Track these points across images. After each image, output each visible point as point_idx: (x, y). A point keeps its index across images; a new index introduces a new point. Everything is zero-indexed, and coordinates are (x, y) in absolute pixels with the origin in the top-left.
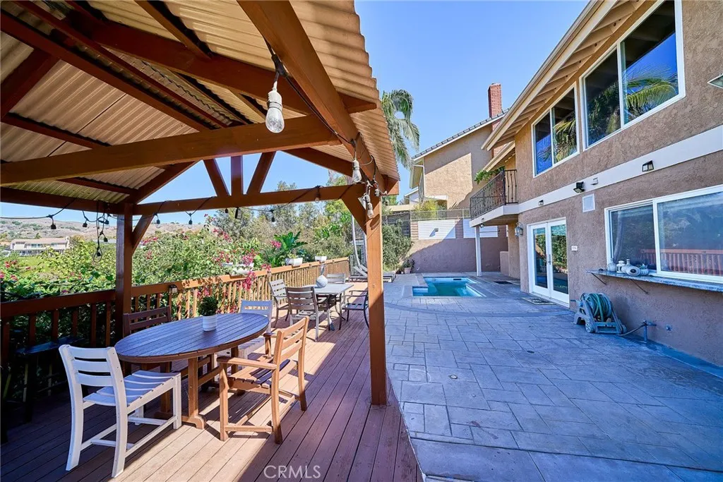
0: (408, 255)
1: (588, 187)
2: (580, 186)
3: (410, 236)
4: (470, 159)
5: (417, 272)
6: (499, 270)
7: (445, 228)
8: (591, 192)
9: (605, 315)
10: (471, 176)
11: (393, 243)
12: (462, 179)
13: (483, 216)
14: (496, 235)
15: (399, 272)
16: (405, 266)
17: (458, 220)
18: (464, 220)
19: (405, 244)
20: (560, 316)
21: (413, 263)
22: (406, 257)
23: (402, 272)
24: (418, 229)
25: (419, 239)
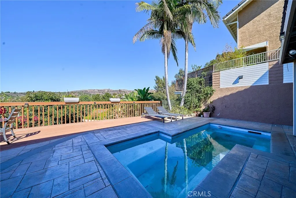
0: (209, 102)
3: (212, 86)
5: (215, 116)
7: (254, 74)
15: (200, 116)
16: (205, 111)
19: (206, 92)
21: (214, 108)
22: (207, 103)
23: (202, 116)
24: (220, 78)
25: (221, 87)
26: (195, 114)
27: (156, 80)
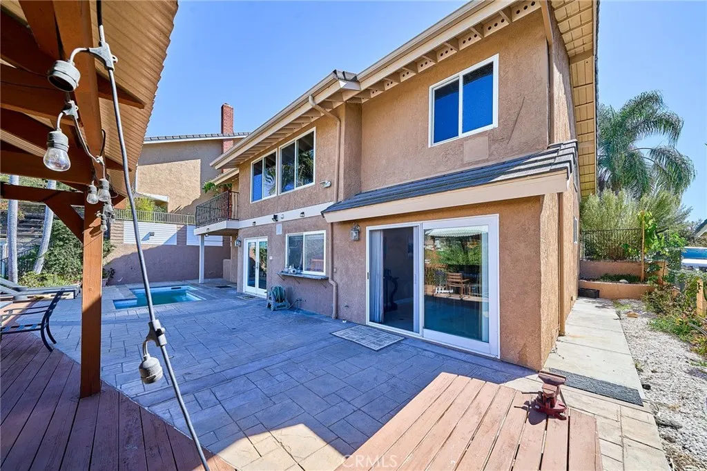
1: (280, 219)
2: (275, 217)
3: (109, 238)
4: (199, 165)
5: (117, 284)
6: (221, 276)
7: (163, 234)
8: (280, 223)
9: (281, 299)
10: (199, 183)
12: (188, 184)
13: (207, 227)
14: (221, 244)
17: (182, 226)
18: (188, 227)
20: (259, 305)
21: (113, 271)
24: (123, 230)
25: (125, 242)
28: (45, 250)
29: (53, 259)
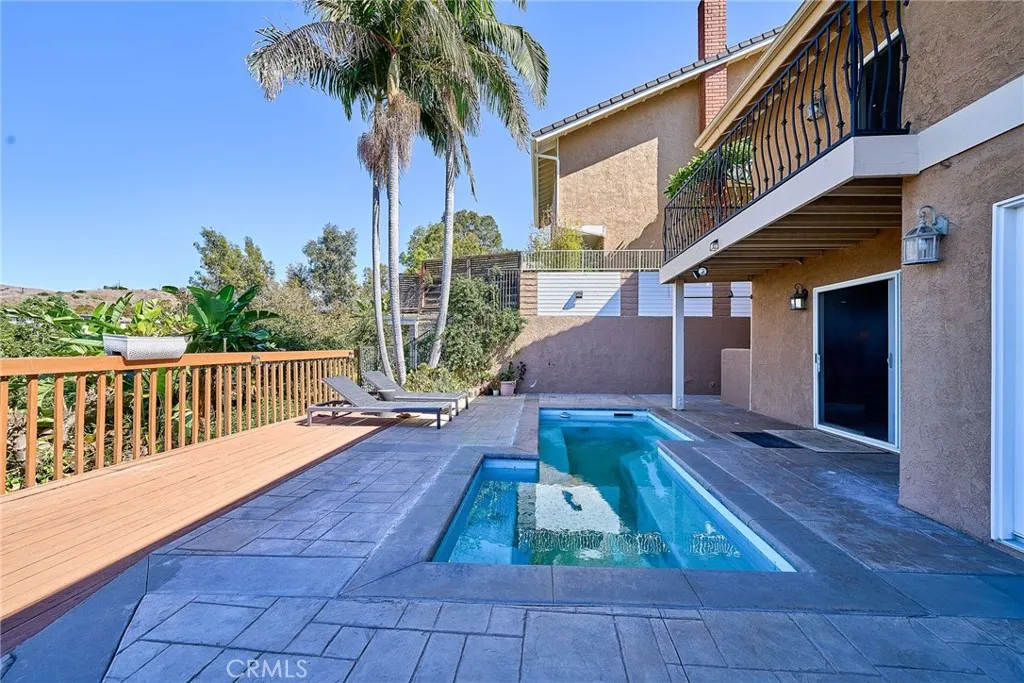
0: (511, 352)
3: (518, 307)
5: (529, 392)
7: (599, 292)
10: (654, 188)
11: (479, 320)
12: (637, 193)
14: (710, 310)
15: (488, 392)
16: (505, 377)
17: (629, 274)
18: (642, 275)
19: (505, 325)
21: (523, 369)
22: (507, 355)
23: (495, 392)
24: (536, 291)
25: (539, 314)
26: (477, 390)
27: (202, 245)
28: (442, 330)
29: (450, 343)
